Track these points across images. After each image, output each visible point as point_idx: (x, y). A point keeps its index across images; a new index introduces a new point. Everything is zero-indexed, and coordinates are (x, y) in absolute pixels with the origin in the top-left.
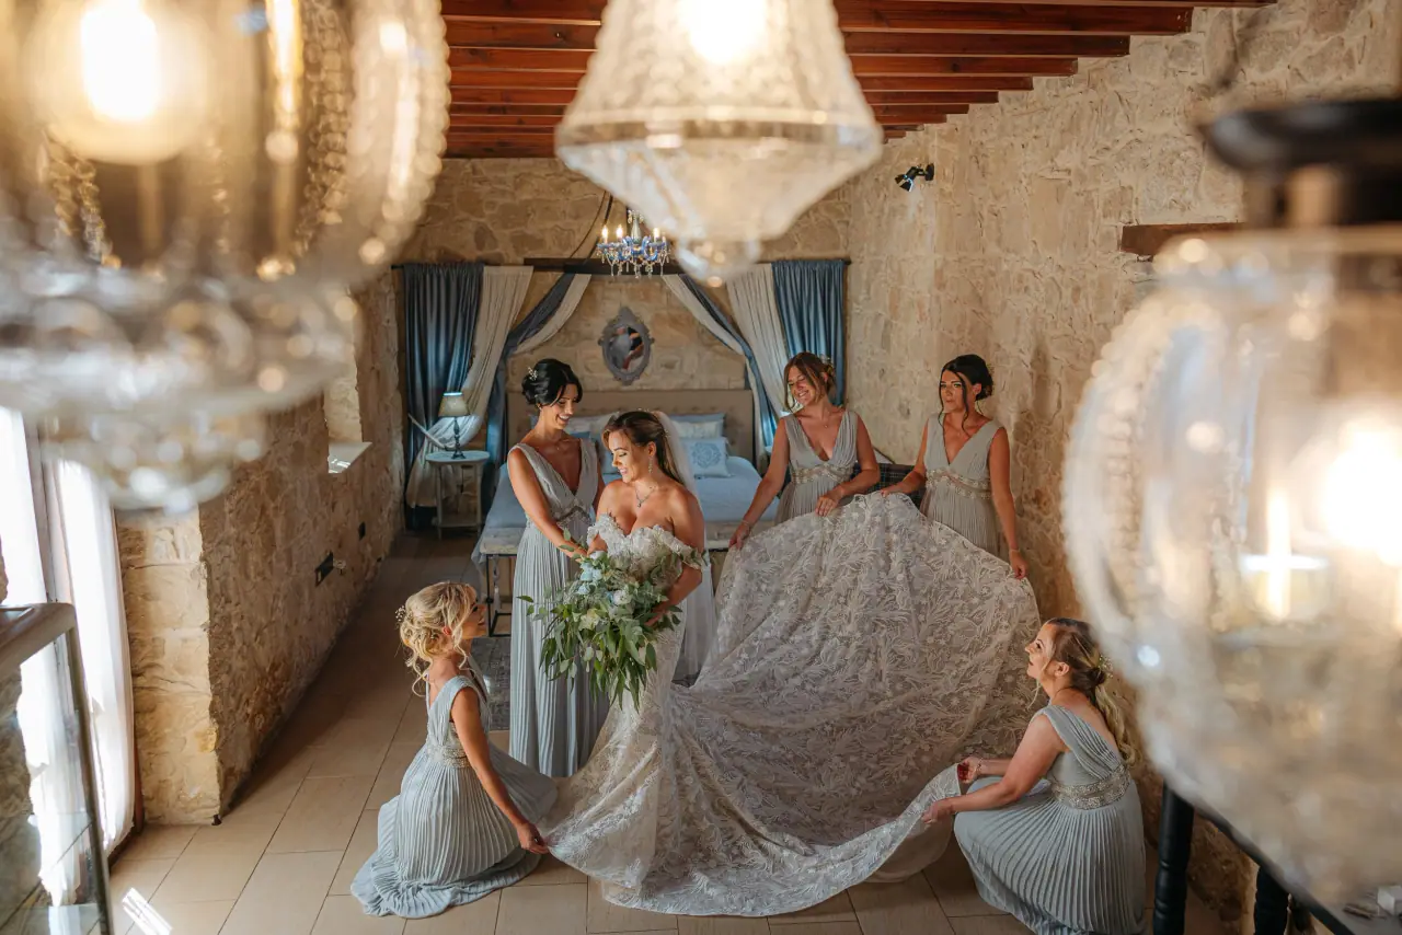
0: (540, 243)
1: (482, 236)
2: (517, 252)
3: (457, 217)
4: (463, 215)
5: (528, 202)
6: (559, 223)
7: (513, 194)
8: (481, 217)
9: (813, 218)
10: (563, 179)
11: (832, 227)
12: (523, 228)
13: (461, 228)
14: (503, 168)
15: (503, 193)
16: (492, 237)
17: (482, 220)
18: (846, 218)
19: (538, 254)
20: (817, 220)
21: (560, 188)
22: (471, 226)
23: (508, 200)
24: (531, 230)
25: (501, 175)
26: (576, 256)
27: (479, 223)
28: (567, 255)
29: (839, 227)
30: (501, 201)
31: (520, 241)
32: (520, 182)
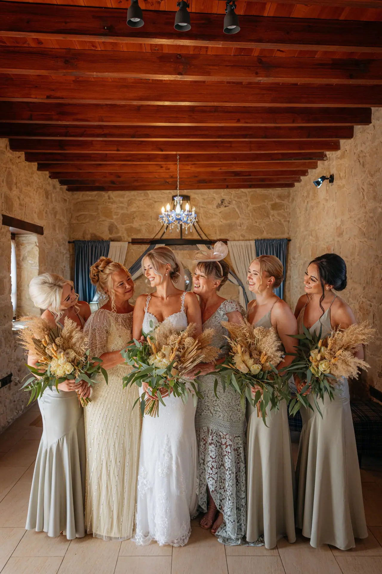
0: (139, 231)
1: (112, 228)
2: (129, 236)
3: (100, 219)
4: (104, 218)
5: (135, 212)
6: (149, 222)
7: (127, 208)
8: (112, 219)
9: (272, 219)
10: (151, 201)
11: (281, 224)
12: (131, 224)
13: (102, 224)
14: (123, 196)
15: (122, 208)
16: (117, 229)
17: (112, 221)
18: (288, 219)
19: (139, 236)
20: (273, 220)
21: (150, 205)
22: (107, 224)
23: (125, 211)
24: (136, 225)
25: (121, 199)
26: (157, 237)
27: (111, 222)
28: (152, 237)
29: (285, 224)
30: (121, 212)
31: (130, 230)
32: (130, 203)
